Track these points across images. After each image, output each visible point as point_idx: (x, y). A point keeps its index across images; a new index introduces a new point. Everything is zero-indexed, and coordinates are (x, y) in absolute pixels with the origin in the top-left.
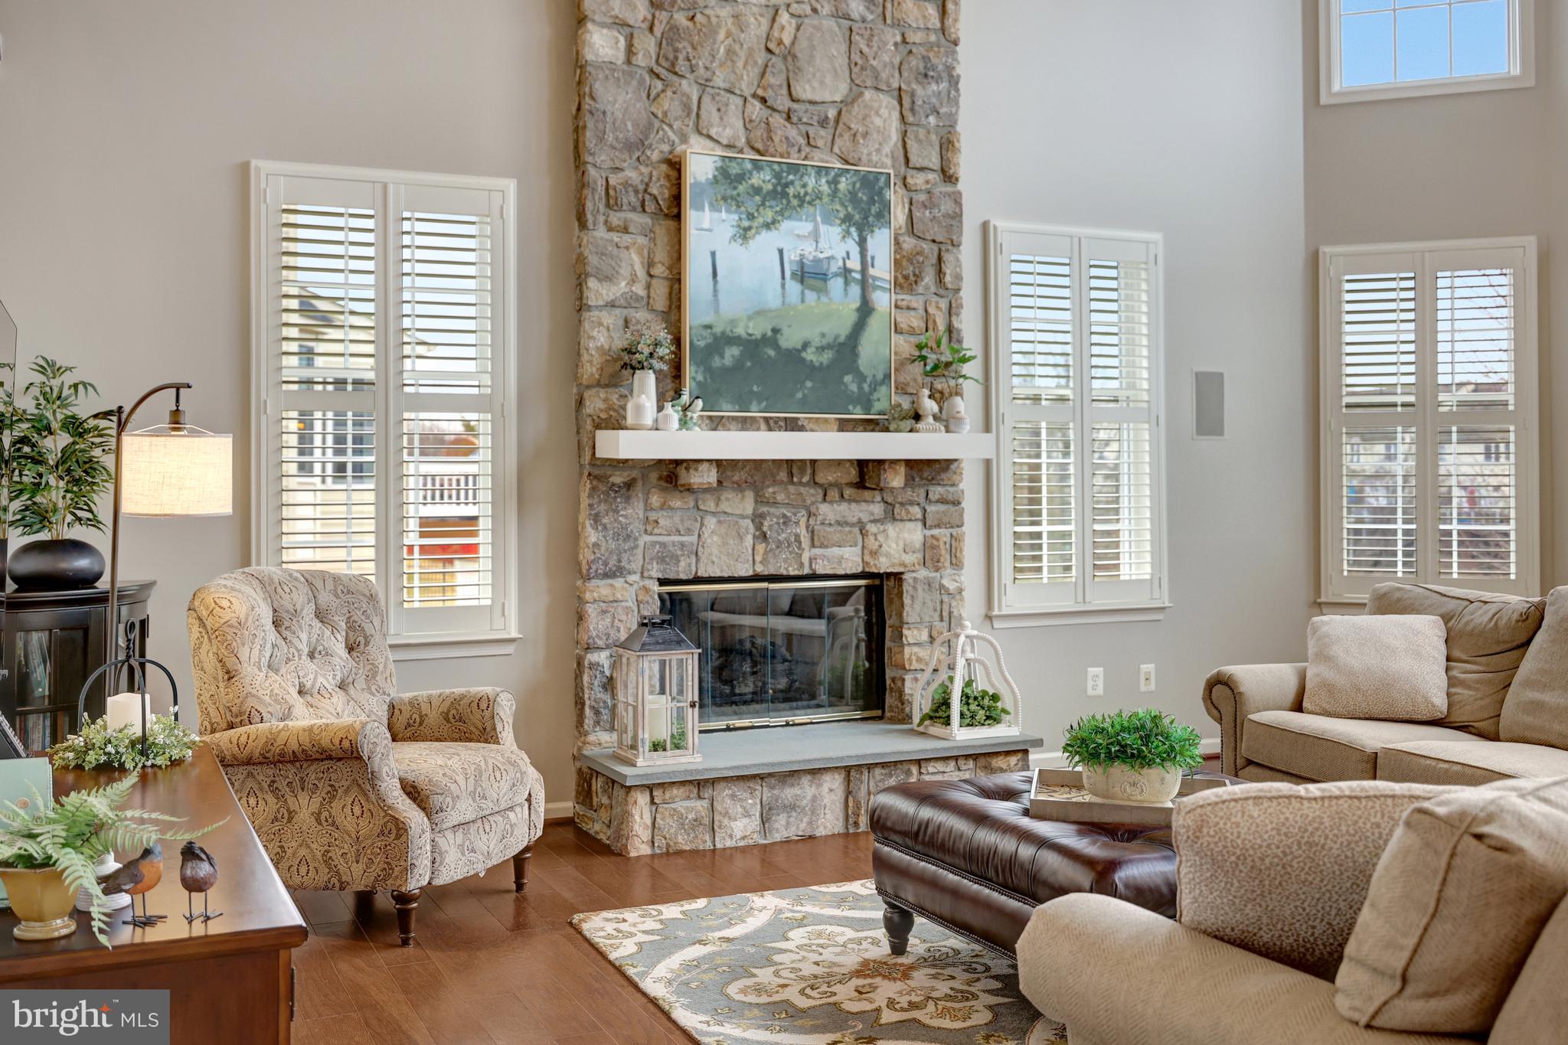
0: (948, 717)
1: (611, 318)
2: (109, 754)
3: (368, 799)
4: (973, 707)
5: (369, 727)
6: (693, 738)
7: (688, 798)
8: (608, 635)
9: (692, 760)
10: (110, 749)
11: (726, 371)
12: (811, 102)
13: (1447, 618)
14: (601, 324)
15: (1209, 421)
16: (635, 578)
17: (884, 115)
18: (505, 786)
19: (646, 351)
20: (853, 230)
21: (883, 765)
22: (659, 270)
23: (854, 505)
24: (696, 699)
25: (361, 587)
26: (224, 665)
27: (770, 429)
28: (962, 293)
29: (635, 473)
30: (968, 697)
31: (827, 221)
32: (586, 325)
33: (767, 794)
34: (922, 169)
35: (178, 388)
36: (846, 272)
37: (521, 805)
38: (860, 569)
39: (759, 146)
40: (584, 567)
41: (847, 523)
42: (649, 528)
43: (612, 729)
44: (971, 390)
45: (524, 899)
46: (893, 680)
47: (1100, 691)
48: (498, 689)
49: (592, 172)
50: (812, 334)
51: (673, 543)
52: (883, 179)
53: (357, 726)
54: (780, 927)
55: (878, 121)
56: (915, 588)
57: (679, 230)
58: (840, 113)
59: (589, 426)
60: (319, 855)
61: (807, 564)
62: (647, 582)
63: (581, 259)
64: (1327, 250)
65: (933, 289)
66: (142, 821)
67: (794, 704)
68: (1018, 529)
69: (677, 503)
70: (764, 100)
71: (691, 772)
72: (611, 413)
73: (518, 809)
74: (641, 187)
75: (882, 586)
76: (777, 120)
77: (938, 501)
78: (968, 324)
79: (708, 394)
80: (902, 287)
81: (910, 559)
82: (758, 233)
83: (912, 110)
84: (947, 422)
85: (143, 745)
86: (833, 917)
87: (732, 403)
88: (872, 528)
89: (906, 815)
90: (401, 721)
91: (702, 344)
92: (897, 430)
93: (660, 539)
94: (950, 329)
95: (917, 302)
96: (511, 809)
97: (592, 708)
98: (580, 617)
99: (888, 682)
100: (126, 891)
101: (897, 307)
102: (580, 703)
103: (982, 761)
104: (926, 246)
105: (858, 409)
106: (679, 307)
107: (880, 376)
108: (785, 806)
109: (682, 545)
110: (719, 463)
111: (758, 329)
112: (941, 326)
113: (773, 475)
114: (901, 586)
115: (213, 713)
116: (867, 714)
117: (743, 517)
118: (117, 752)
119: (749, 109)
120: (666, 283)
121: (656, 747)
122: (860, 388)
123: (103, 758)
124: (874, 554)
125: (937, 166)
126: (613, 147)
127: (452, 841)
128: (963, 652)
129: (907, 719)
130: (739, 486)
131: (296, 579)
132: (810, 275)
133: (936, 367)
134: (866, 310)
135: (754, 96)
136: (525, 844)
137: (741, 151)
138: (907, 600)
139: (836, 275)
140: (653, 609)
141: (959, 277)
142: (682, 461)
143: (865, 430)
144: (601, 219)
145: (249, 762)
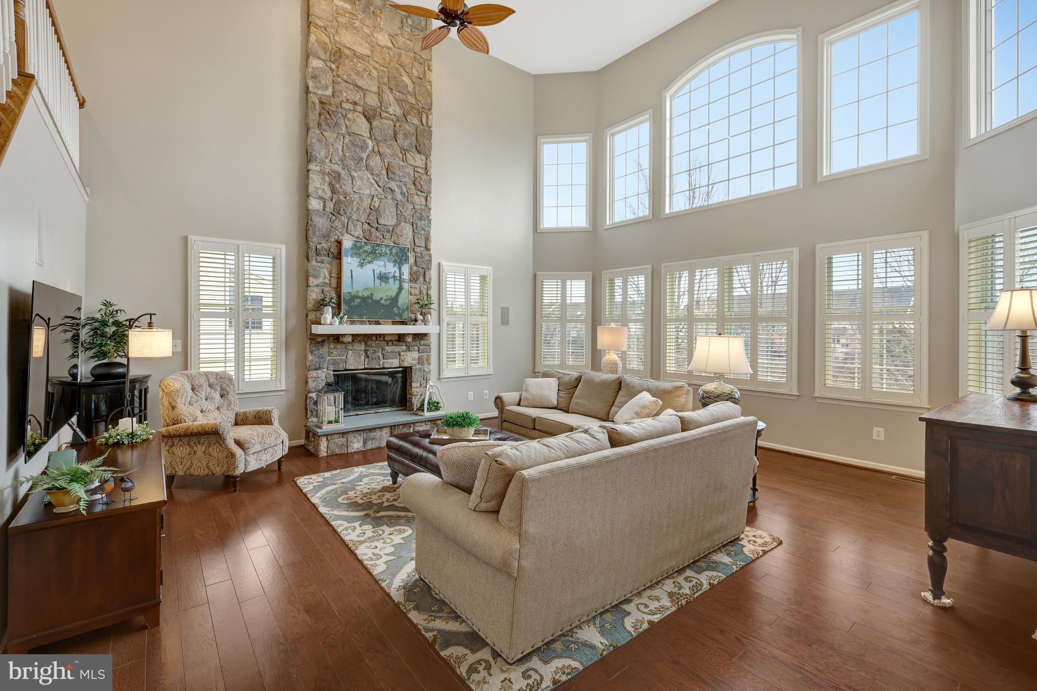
0: (423, 409)
1: (316, 290)
2: (118, 439)
3: (222, 447)
4: (431, 406)
5: (222, 424)
6: (341, 419)
7: (339, 438)
8: (316, 388)
9: (340, 426)
10: (118, 437)
11: (356, 306)
12: (384, 225)
13: (559, 379)
14: (314, 291)
15: (505, 321)
16: (326, 370)
17: (407, 230)
18: (273, 439)
19: (328, 301)
20: (397, 264)
21: (402, 425)
22: (334, 275)
23: (397, 347)
24: (343, 407)
25: (226, 376)
26: (171, 404)
27: (370, 324)
28: (431, 284)
29: (325, 338)
30: (430, 403)
31: (389, 261)
32: (309, 292)
33: (365, 435)
34: (419, 246)
35: (151, 315)
36: (395, 277)
37: (279, 444)
38: (398, 366)
39: (367, 238)
40: (308, 367)
41: (394, 352)
42: (330, 355)
43: (317, 417)
44: (434, 313)
45: (281, 473)
46: (409, 398)
47: (472, 399)
48: (273, 408)
49: (311, 244)
50: (384, 295)
51: (338, 359)
52: (407, 249)
53: (218, 424)
54: (360, 478)
55: (405, 232)
56: (415, 371)
57: (340, 263)
58: (393, 229)
59: (309, 323)
60: (205, 465)
61: (382, 364)
62: (329, 371)
63: (307, 271)
64: (538, 273)
65: (422, 282)
66: (105, 471)
67: (378, 406)
68: (448, 353)
69: (339, 347)
70: (369, 224)
71: (340, 430)
72: (317, 319)
73: (278, 446)
74: (328, 249)
75: (406, 370)
76: (373, 230)
77: (423, 345)
78: (433, 293)
79: (349, 313)
80: (412, 282)
81: (414, 362)
82: (366, 264)
83: (416, 229)
84: (425, 322)
85: (132, 435)
86: (378, 473)
87: (358, 316)
88: (402, 353)
89: (396, 444)
90: (240, 419)
91: (347, 298)
92: (409, 325)
93: (333, 358)
94: (428, 294)
95: (417, 286)
96: (276, 445)
97: (310, 411)
98: (307, 382)
99: (408, 398)
100: (99, 494)
101: (411, 287)
102: (306, 409)
103: (433, 422)
104: (420, 270)
105: (398, 318)
106: (340, 287)
107: (405, 308)
108: (371, 439)
109: (341, 359)
110: (353, 335)
111: (366, 294)
112: (425, 293)
113: (371, 338)
114: (411, 370)
115: (167, 420)
116: (401, 408)
117: (361, 351)
118: (122, 438)
119: (364, 226)
120: (336, 279)
121: (330, 422)
122: (399, 312)
123: (116, 441)
124: (403, 361)
125: (424, 246)
126: (318, 236)
127: (252, 458)
128: (428, 390)
129: (412, 410)
130: (360, 341)
131: (201, 374)
132: (383, 278)
133: (422, 306)
134: (401, 288)
135: (366, 222)
136: (281, 456)
137: (361, 239)
138: (413, 375)
139: (391, 278)
140: (331, 379)
141: (430, 279)
142: (340, 335)
143: (400, 324)
144: (314, 259)
145: (180, 436)
